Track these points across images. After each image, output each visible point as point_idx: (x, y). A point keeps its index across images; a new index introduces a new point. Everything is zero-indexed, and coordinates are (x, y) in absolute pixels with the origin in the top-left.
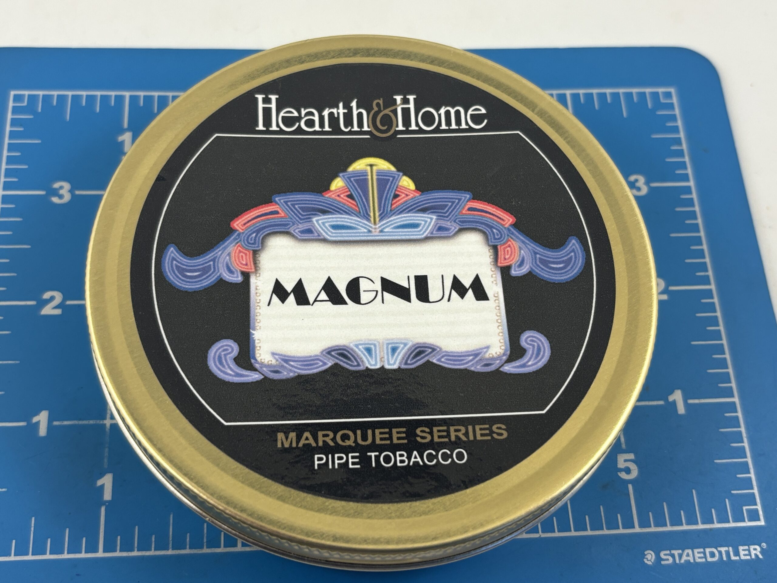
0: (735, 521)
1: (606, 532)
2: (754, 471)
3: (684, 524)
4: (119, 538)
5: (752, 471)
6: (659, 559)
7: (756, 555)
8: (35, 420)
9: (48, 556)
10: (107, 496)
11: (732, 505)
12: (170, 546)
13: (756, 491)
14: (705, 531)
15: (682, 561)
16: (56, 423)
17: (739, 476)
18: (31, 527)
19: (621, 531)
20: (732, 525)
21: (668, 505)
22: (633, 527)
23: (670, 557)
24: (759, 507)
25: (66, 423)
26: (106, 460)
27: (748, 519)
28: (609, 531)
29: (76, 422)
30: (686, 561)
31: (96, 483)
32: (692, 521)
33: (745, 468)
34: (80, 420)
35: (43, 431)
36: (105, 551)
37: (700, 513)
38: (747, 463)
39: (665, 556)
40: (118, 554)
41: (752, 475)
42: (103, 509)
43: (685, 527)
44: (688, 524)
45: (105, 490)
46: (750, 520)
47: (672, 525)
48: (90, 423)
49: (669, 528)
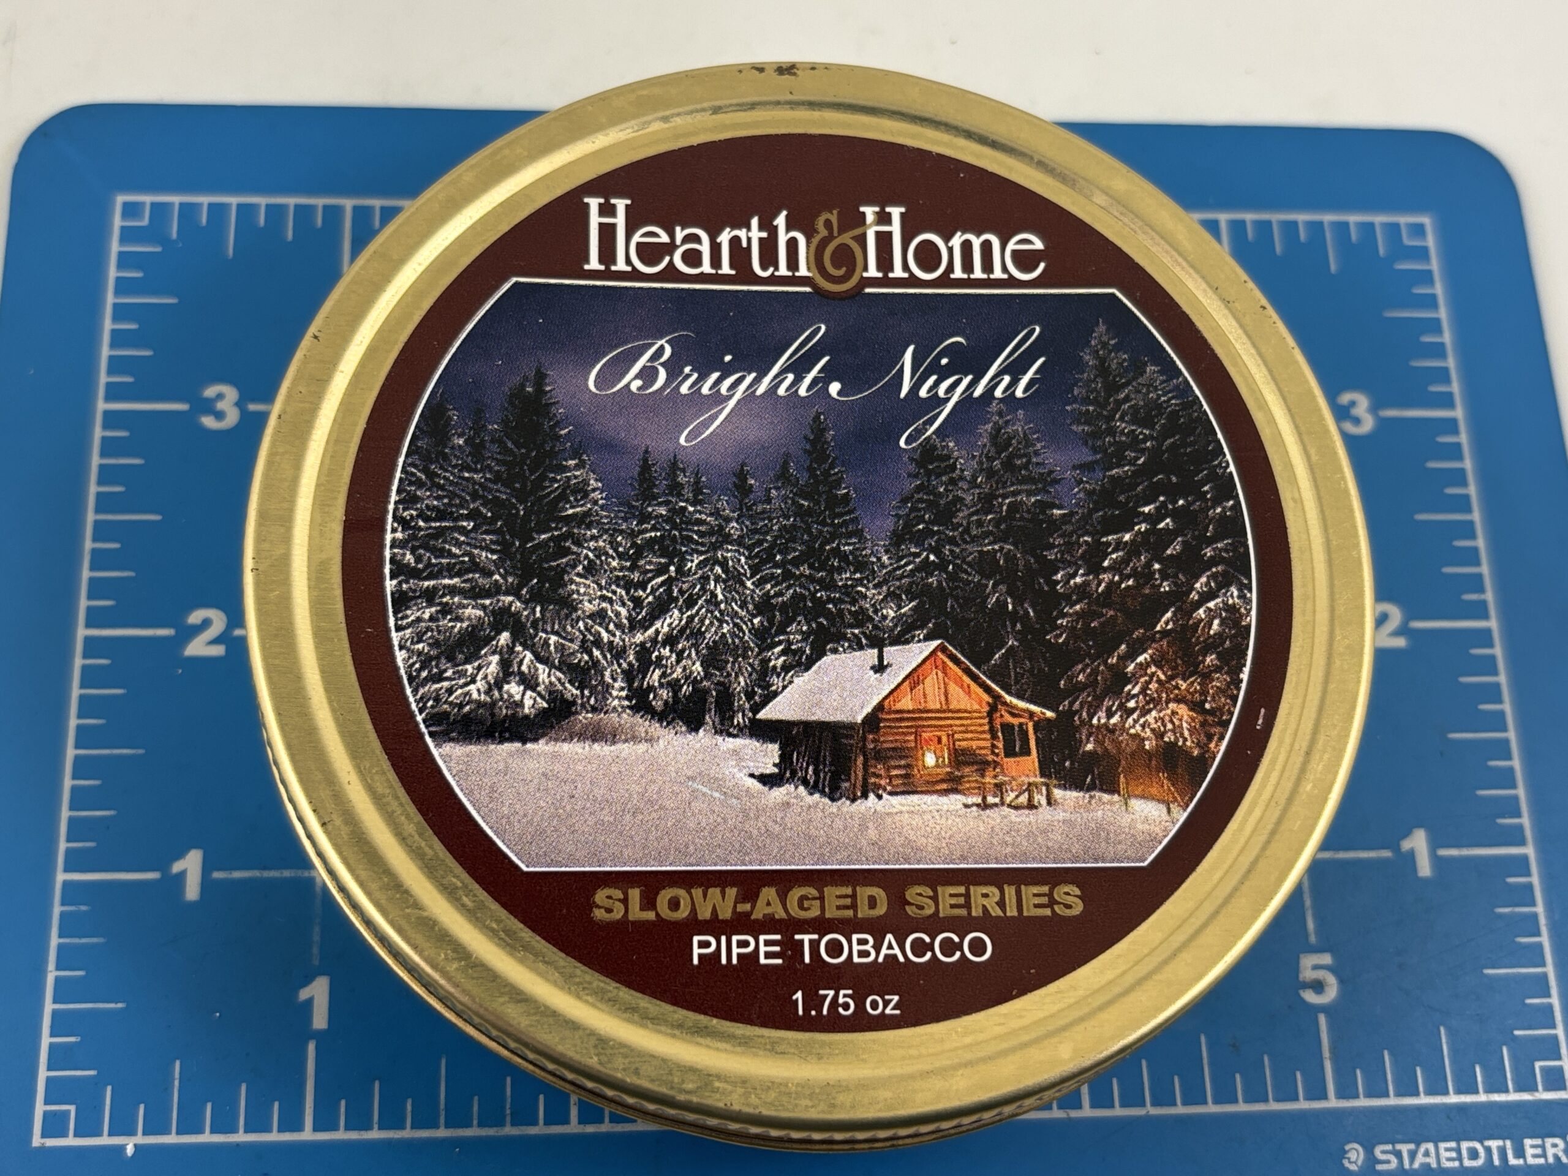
0: (1519, 1089)
1: (1274, 1106)
2: (1559, 994)
3: (1422, 1094)
4: (343, 1103)
5: (1554, 991)
6: (1371, 1160)
7: (1556, 1157)
8: (177, 867)
9: (207, 1137)
10: (320, 1020)
11: (1514, 1058)
12: (442, 1120)
13: (1560, 1032)
14: (1461, 1108)
15: (1416, 1165)
16: (217, 875)
17: (1529, 1001)
18: (174, 1080)
19: (1303, 1105)
20: (1513, 1097)
21: (1391, 1054)
22: (1324, 1097)
23: (1393, 1156)
24: (1565, 1063)
25: (237, 875)
26: (315, 950)
27: (1543, 1085)
28: (1280, 1104)
29: (255, 873)
30: (1422, 1165)
31: (297, 995)
32: (1437, 1087)
33: (1541, 986)
34: (265, 868)
35: (192, 891)
36: (316, 1129)
37: (1452, 1071)
38: (1545, 976)
39: (1384, 1155)
40: (341, 1135)
41: (1555, 1000)
42: (311, 1047)
43: (1424, 1100)
44: (1430, 1092)
45: (315, 1010)
46: (1548, 1088)
47: (1399, 1094)
48: (283, 875)
49: (1392, 1101)
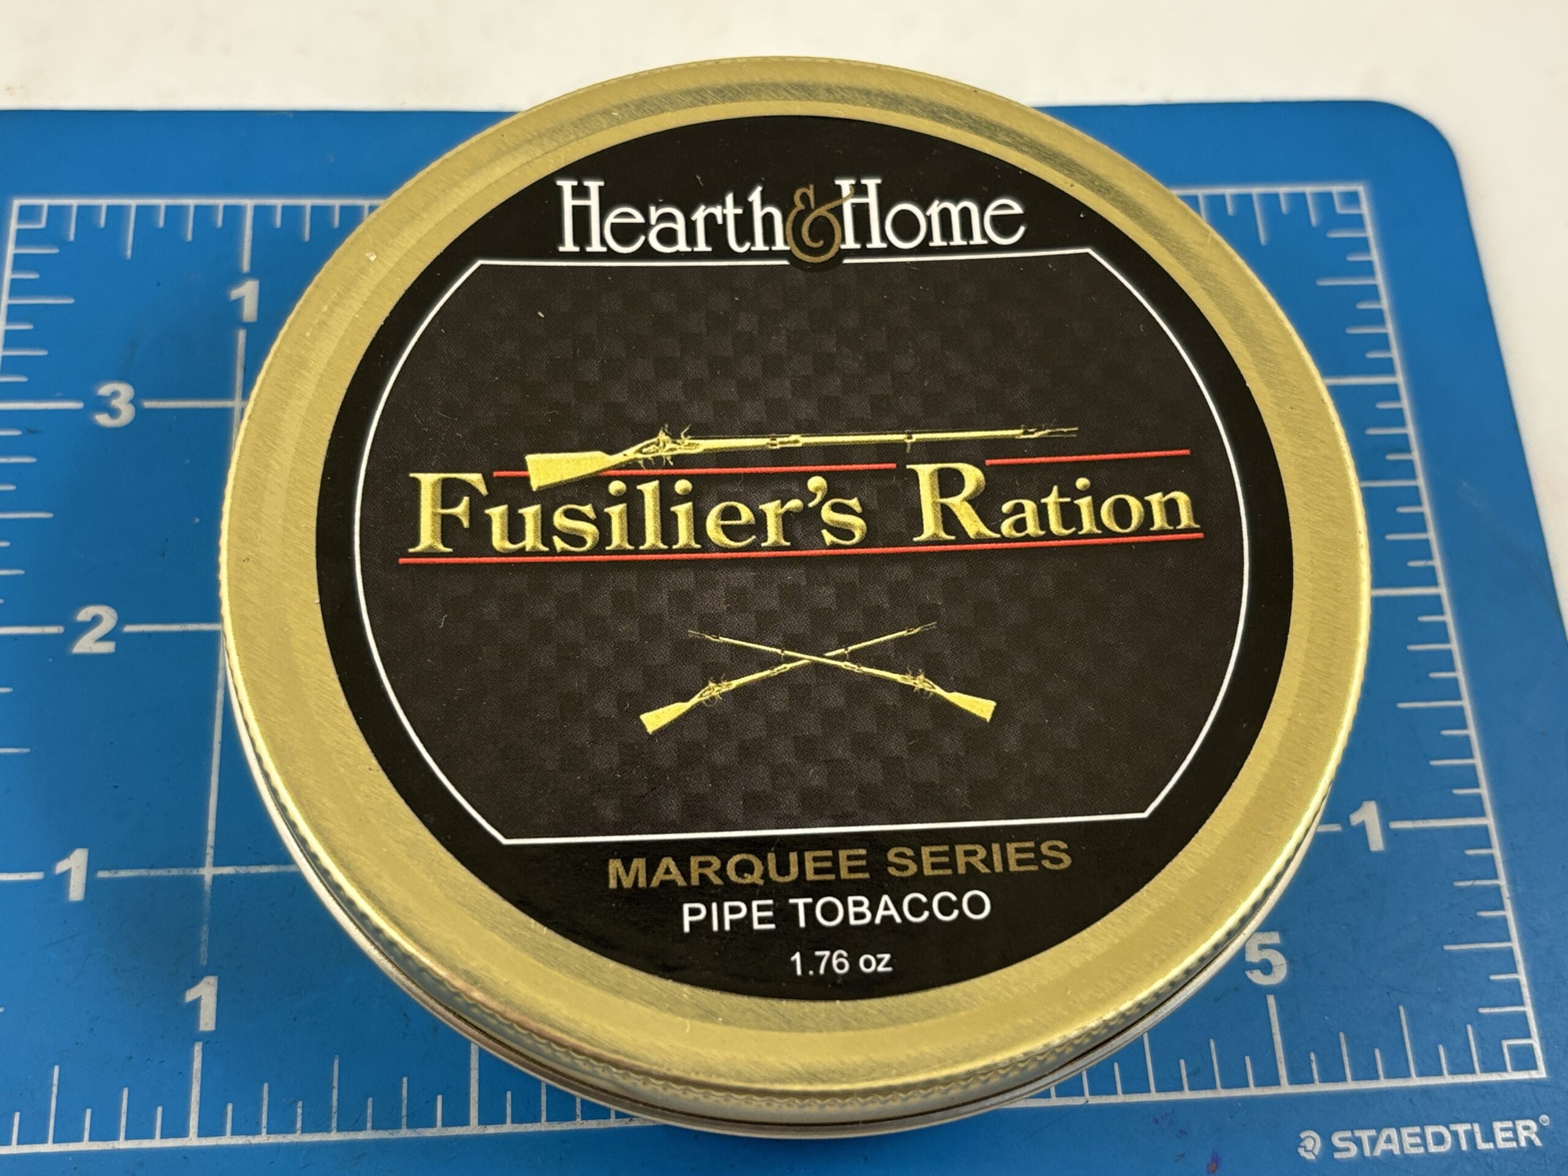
0: (1486, 1069)
1: (1222, 1093)
2: (1526, 968)
3: (1382, 1077)
4: (230, 1106)
5: (1521, 966)
6: (1329, 1148)
7: (1529, 1140)
8: (61, 867)
9: (86, 1145)
10: (207, 1021)
11: (1480, 1039)
12: (334, 1124)
13: (1529, 1009)
14: (1426, 1091)
15: (1378, 1152)
16: (102, 874)
17: (1494, 978)
18: (51, 1086)
19: (1253, 1091)
20: (1480, 1077)
21: (1348, 1037)
22: (1276, 1082)
23: (1352, 1144)
24: (1535, 1042)
25: (123, 874)
26: (203, 949)
27: (1511, 1065)
28: (1228, 1090)
29: (143, 872)
30: (1384, 1152)
31: (184, 997)
32: (1398, 1070)
33: (1507, 962)
34: (152, 867)
35: (76, 891)
36: (201, 1134)
37: (1415, 1054)
38: (1510, 951)
39: (1343, 1142)
40: (228, 1140)
41: (1522, 977)
42: (198, 1048)
43: (1383, 1083)
44: (1389, 1076)
45: (202, 1011)
46: (1516, 1068)
47: (1356, 1078)
48: (171, 874)
49: (1351, 1085)
